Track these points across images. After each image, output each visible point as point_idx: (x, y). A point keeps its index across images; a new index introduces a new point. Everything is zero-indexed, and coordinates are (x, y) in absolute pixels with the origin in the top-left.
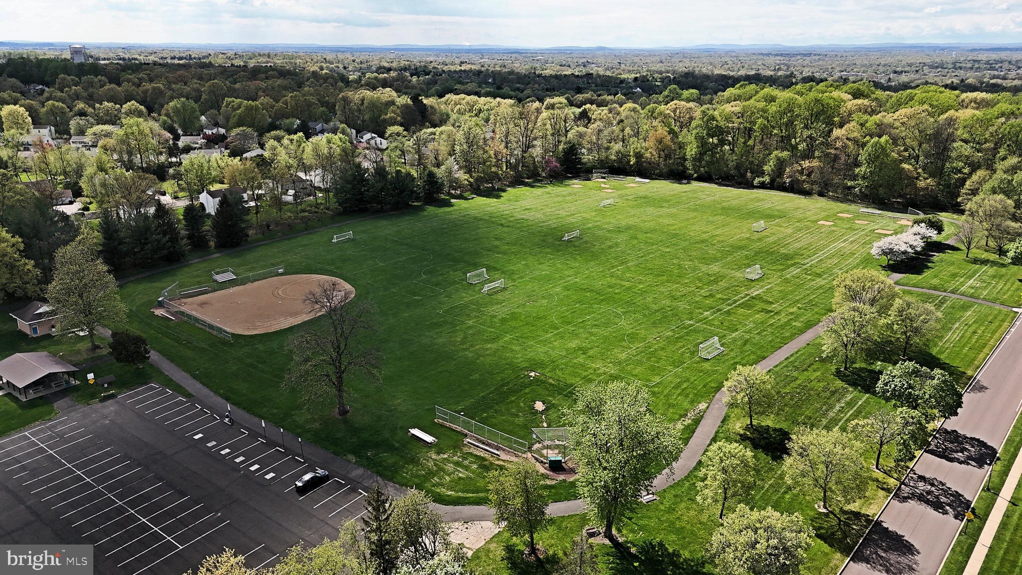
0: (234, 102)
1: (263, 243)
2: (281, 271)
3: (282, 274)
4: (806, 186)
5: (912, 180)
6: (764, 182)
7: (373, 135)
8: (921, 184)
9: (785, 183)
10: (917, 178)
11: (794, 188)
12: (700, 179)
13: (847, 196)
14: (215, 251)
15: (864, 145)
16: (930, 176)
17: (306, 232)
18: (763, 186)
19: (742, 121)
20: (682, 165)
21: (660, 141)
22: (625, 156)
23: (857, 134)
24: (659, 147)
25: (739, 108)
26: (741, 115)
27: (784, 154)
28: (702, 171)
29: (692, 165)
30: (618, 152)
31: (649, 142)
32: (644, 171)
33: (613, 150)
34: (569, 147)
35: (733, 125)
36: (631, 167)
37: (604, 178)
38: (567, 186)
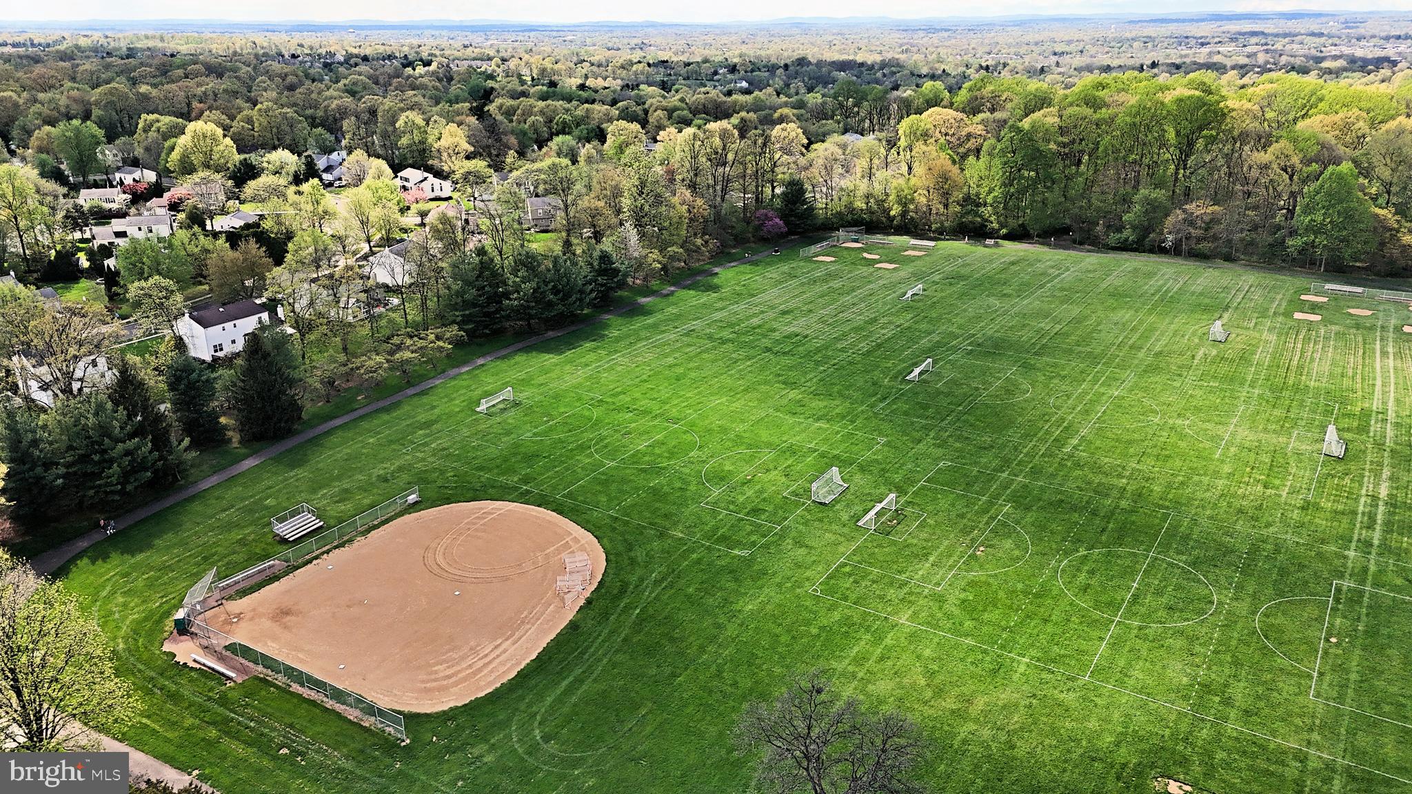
0: (158, 121)
1: (338, 422)
2: (412, 498)
3: (415, 507)
4: (1203, 247)
5: (1389, 234)
6: (1125, 240)
7: (426, 174)
8: (1408, 239)
9: (1165, 241)
10: (1398, 231)
11: (1183, 250)
12: (1013, 236)
14: (243, 451)
17: (411, 391)
18: (1124, 247)
19: (1065, 140)
20: (976, 214)
21: (945, 177)
22: (880, 203)
23: (1295, 160)
24: (944, 187)
25: (1057, 120)
26: (1062, 131)
27: (1159, 194)
28: (1013, 223)
29: (996, 213)
30: (868, 196)
31: (921, 178)
32: (910, 226)
33: (860, 193)
34: (795, 192)
35: (1053, 146)
36: (891, 219)
37: (856, 241)
38: (809, 259)
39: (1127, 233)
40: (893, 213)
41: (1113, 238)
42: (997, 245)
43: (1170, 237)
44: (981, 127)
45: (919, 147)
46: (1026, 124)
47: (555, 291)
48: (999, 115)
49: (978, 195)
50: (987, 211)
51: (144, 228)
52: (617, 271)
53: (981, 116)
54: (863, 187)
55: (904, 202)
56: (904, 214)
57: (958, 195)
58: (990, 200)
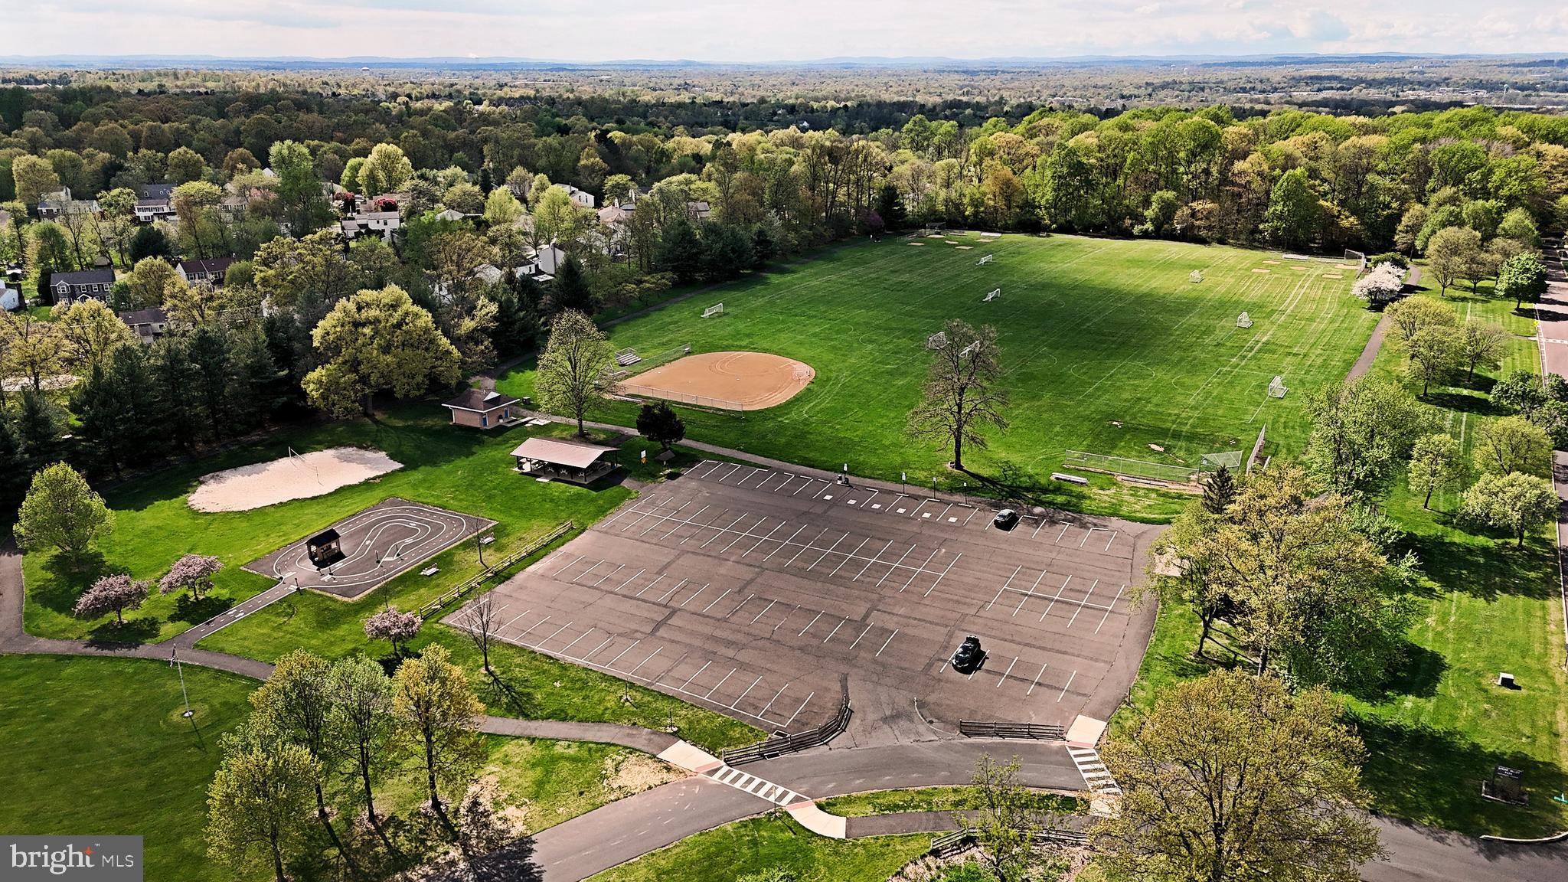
2: (687, 350)
4: (1203, 233)
5: (1331, 219)
6: (1147, 230)
8: (1345, 223)
9: (1175, 229)
10: (1338, 217)
11: (1188, 236)
12: (1061, 230)
13: (1253, 240)
15: (1274, 180)
16: (1353, 214)
18: (1146, 235)
19: (1102, 155)
20: (1033, 214)
21: (1008, 183)
22: (957, 206)
23: (1265, 167)
24: (1008, 191)
25: (1096, 140)
26: (1101, 148)
27: (1170, 195)
28: (1061, 220)
29: (1048, 213)
30: (947, 201)
31: (989, 186)
32: (981, 223)
33: (941, 198)
34: (890, 195)
35: (1093, 161)
36: (966, 218)
37: (939, 234)
38: (905, 244)
39: (1149, 226)
40: (967, 213)
41: (1136, 230)
42: (1048, 236)
43: (1179, 227)
44: (1037, 147)
45: (987, 161)
46: (1071, 143)
47: (733, 251)
48: (1051, 138)
49: (1034, 199)
50: (1042, 212)
51: (381, 222)
52: (770, 243)
53: (1036, 140)
54: (943, 194)
55: (976, 203)
56: (976, 214)
57: (1018, 200)
58: (1043, 203)
